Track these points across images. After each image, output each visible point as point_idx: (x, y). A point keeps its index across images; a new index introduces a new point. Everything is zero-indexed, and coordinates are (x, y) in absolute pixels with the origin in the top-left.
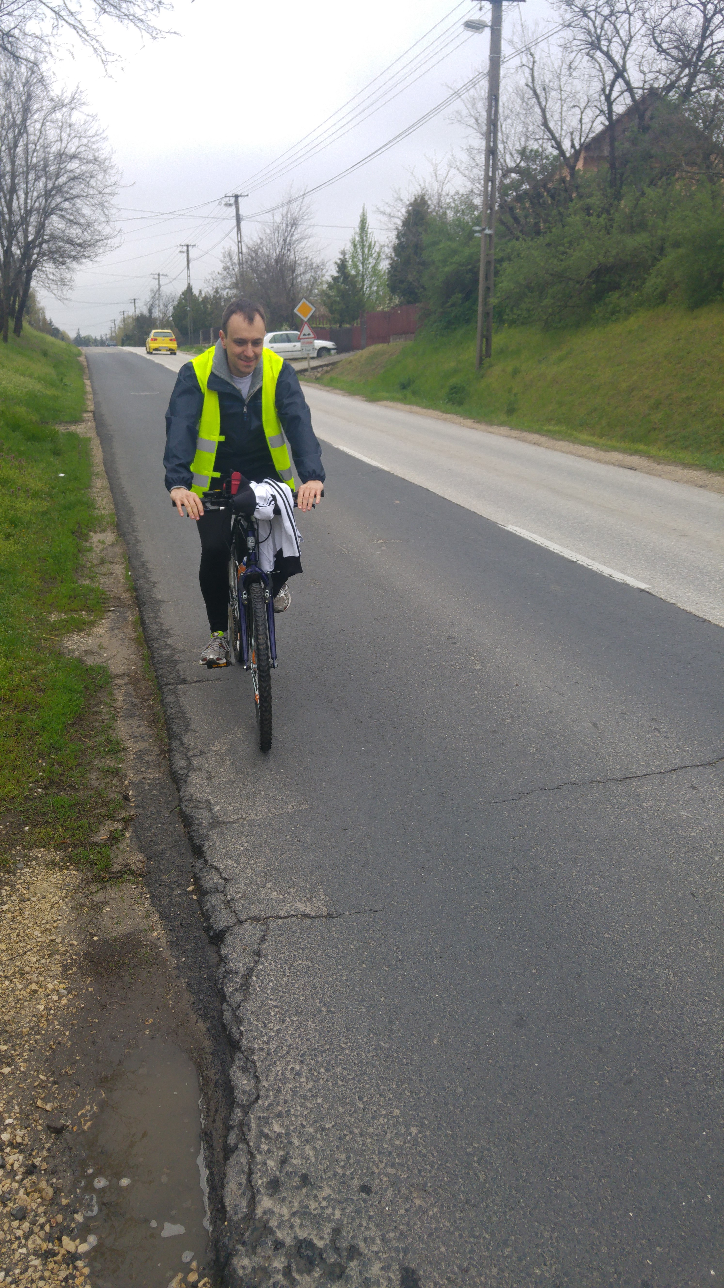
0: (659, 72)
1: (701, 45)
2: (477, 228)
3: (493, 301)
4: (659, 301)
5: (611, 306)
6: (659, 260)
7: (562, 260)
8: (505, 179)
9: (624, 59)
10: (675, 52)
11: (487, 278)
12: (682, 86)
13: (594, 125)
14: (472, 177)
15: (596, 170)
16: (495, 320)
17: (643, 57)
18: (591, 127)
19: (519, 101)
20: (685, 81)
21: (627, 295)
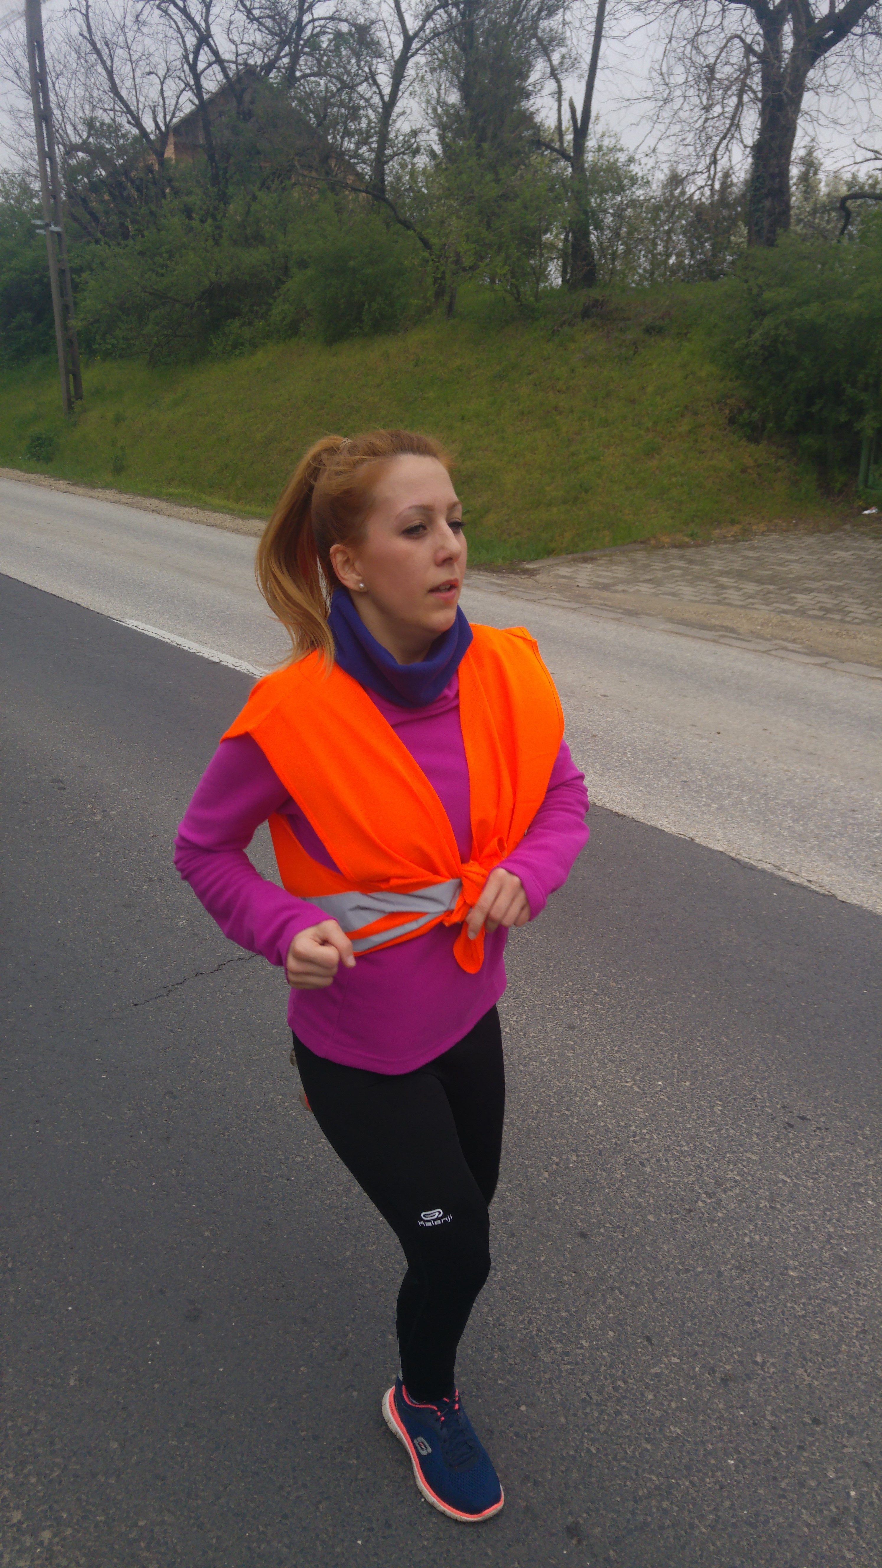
0: (254, 44)
1: (300, 19)
2: (39, 222)
3: (76, 323)
4: (290, 332)
5: (232, 337)
6: (284, 283)
7: (163, 275)
8: (70, 158)
9: (206, 21)
10: (269, 23)
11: (62, 294)
12: (284, 68)
13: (181, 101)
14: (21, 149)
15: (191, 160)
16: (83, 351)
17: (231, 23)
18: (177, 103)
19: (75, 56)
20: (286, 60)
21: (250, 323)
